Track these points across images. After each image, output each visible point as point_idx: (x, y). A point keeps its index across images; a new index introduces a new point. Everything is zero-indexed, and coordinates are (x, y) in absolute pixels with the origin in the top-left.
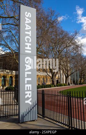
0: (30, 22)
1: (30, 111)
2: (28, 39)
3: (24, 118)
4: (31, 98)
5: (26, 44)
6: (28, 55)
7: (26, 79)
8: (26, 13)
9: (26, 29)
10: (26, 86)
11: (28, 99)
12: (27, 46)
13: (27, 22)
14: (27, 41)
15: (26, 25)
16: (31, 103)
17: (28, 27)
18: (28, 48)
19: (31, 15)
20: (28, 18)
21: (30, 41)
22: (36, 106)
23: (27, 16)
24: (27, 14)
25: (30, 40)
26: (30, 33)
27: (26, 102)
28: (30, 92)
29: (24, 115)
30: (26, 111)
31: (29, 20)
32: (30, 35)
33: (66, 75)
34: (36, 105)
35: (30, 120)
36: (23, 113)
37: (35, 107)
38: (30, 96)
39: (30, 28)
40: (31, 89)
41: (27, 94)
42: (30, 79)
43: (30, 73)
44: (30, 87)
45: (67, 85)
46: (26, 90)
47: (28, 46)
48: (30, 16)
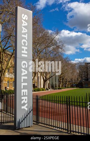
0: (26, 24)
1: (26, 117)
2: (25, 43)
3: (21, 124)
4: (27, 104)
5: (23, 47)
6: (24, 59)
7: (23, 84)
8: (23, 15)
9: (23, 32)
10: (23, 91)
11: (24, 104)
12: (23, 50)
13: (23, 25)
14: (23, 44)
15: (23, 27)
16: (27, 109)
17: (24, 30)
18: (25, 52)
19: (27, 17)
20: (25, 20)
21: (26, 45)
22: (32, 112)
23: (24, 18)
24: (24, 17)
25: (26, 43)
26: (26, 36)
27: (23, 107)
28: (26, 98)
29: (21, 122)
30: (22, 117)
31: (25, 22)
32: (27, 39)
33: (45, 78)
34: (31, 110)
35: (26, 126)
36: (20, 119)
37: (30, 113)
38: (26, 102)
39: (26, 31)
40: (27, 95)
41: (23, 99)
42: (26, 84)
43: (26, 78)
44: (26, 92)
45: (45, 89)
46: (22, 95)
47: (25, 50)
48: (27, 19)
